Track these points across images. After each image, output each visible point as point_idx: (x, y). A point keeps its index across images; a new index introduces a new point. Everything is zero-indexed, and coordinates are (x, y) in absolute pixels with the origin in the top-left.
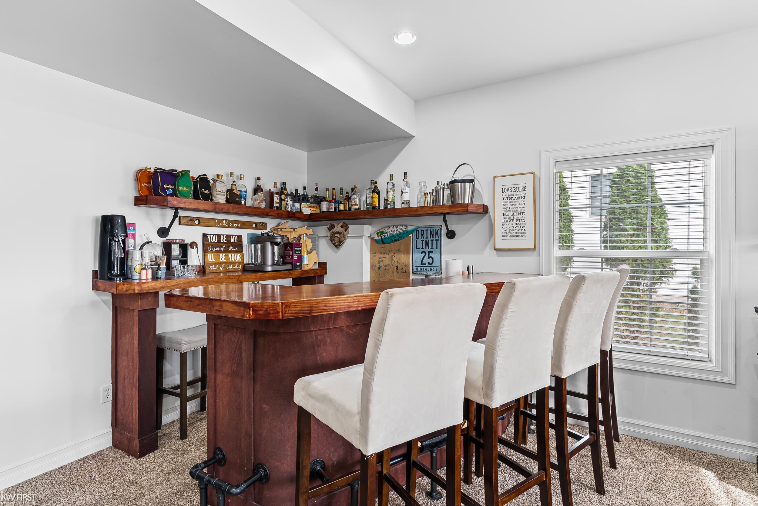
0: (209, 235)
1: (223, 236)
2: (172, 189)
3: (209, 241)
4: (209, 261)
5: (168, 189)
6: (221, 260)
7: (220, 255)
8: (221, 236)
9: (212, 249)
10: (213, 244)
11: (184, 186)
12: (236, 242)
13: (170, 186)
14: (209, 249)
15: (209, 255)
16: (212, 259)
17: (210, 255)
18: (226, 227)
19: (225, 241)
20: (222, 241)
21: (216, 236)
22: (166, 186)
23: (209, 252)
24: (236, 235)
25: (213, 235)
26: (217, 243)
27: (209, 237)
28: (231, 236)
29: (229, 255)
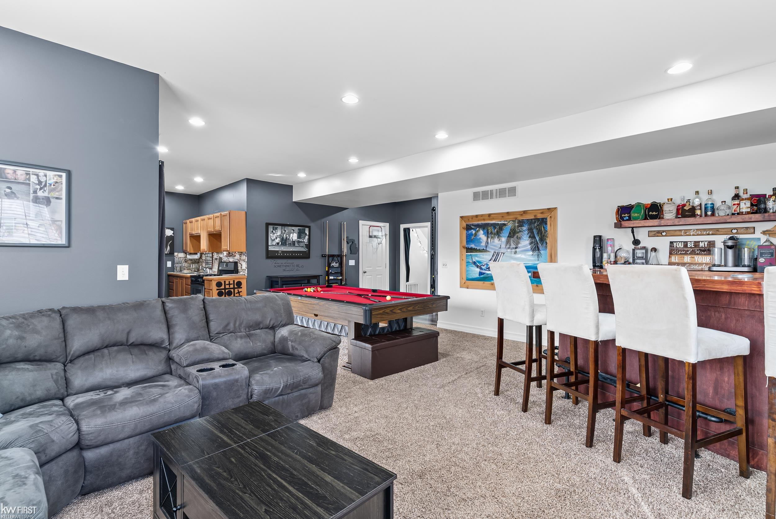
0: (675, 242)
1: (690, 243)
2: (628, 216)
3: (675, 247)
4: (672, 261)
5: (625, 217)
6: (685, 261)
7: (685, 257)
8: (688, 243)
9: (676, 253)
10: (678, 250)
11: (635, 213)
12: (706, 246)
13: (626, 215)
14: (674, 252)
15: (672, 257)
16: (675, 260)
17: (674, 257)
18: (693, 235)
19: (692, 246)
20: (688, 246)
21: (683, 243)
22: (623, 215)
23: (674, 254)
24: (706, 241)
25: (680, 242)
26: (682, 248)
27: (675, 244)
28: (701, 242)
29: (696, 257)
